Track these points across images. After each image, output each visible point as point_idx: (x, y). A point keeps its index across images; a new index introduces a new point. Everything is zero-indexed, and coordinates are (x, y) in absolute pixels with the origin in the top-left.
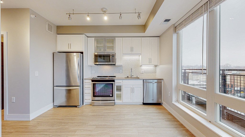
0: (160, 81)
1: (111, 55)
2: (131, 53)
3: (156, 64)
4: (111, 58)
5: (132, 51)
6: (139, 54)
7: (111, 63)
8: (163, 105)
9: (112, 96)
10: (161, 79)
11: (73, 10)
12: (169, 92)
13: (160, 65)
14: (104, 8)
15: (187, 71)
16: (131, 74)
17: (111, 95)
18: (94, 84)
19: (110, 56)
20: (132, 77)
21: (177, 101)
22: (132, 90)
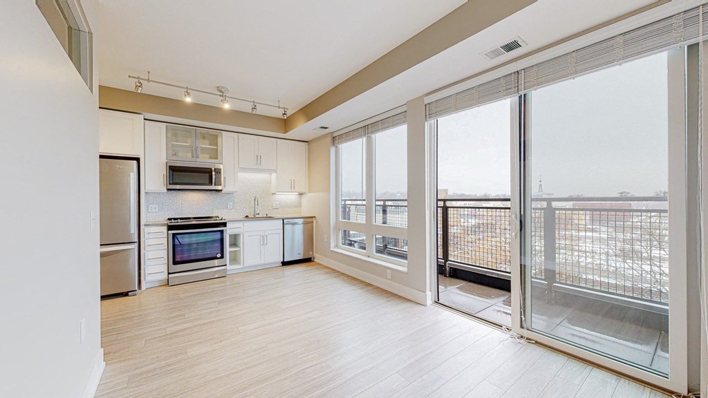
0: (309, 221)
1: (213, 169)
2: (256, 167)
3: (303, 190)
4: (214, 177)
5: (258, 164)
6: (270, 171)
7: (213, 187)
8: (315, 260)
9: (222, 257)
10: (312, 217)
11: (149, 73)
12: (326, 236)
13: (309, 192)
14: (222, 87)
15: (348, 202)
16: (255, 211)
17: (219, 255)
18: (174, 235)
19: (212, 172)
20: (257, 216)
21: (337, 246)
22: (264, 240)
